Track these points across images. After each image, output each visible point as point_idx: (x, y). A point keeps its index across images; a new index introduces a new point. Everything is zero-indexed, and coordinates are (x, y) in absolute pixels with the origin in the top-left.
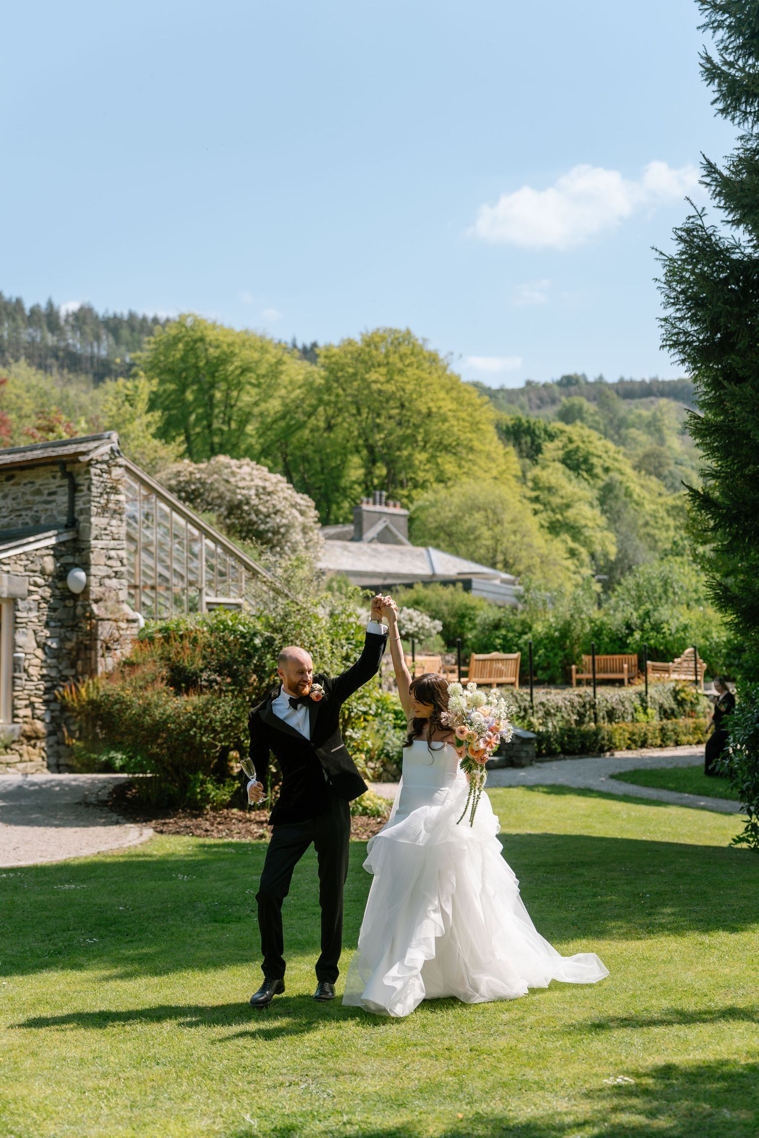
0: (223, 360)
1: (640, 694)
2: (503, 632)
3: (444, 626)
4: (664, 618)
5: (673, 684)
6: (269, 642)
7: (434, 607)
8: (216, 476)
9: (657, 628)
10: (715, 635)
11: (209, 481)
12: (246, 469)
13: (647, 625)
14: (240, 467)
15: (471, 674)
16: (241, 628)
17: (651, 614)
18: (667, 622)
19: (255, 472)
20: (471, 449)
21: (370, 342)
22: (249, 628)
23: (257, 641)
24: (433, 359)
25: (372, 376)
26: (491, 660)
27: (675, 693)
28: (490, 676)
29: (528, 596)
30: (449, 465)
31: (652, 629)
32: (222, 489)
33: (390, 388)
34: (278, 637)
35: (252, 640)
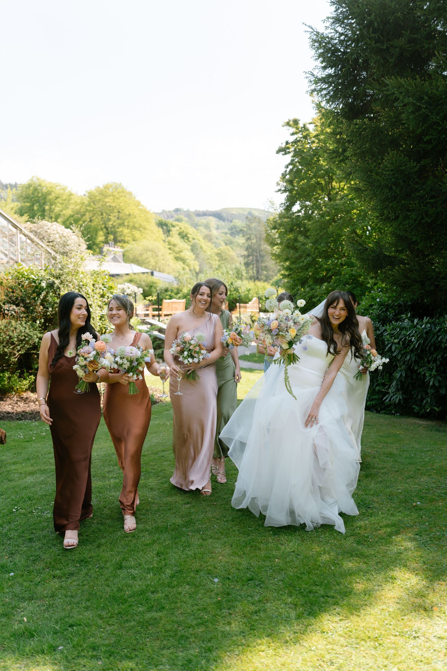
0: (49, 193)
1: (237, 318)
2: (169, 293)
3: (143, 291)
4: (239, 286)
5: (250, 313)
6: (51, 285)
7: (139, 282)
8: (41, 229)
9: (236, 290)
10: (261, 293)
11: (38, 231)
12: (54, 227)
13: (232, 289)
14: (52, 225)
15: (163, 310)
16: (33, 276)
17: (233, 283)
18: (240, 287)
19: (58, 228)
20: (145, 229)
21: (106, 187)
22: (39, 277)
23: (44, 284)
24: (130, 194)
25: (107, 200)
26: (172, 303)
27: (252, 317)
28: (172, 310)
29: (180, 278)
30: (137, 234)
31: (234, 291)
32: (44, 235)
33: (114, 205)
34: (57, 282)
35: (40, 284)
